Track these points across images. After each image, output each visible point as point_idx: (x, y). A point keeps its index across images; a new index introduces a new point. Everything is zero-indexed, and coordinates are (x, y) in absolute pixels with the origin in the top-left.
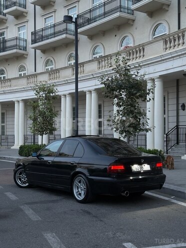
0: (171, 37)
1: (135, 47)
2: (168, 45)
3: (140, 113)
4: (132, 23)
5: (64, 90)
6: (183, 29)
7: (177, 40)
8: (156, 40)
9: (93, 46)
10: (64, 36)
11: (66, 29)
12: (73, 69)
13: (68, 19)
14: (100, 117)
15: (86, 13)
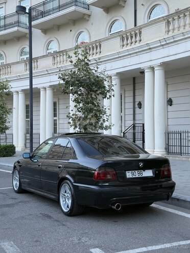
0: (128, 34)
1: (92, 43)
2: (125, 42)
3: (100, 111)
4: (87, 18)
5: (18, 86)
6: (140, 26)
7: (134, 37)
8: (113, 36)
9: (47, 40)
10: (15, 29)
11: (18, 22)
12: (26, 64)
13: (21, 10)
14: (55, 115)
15: (39, 5)
